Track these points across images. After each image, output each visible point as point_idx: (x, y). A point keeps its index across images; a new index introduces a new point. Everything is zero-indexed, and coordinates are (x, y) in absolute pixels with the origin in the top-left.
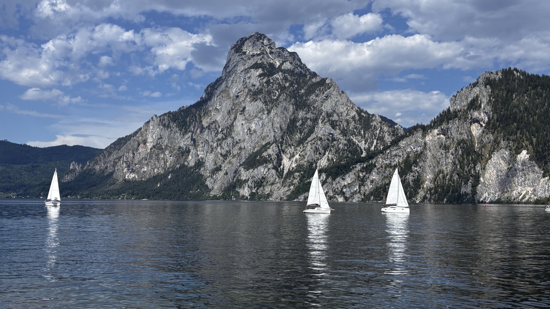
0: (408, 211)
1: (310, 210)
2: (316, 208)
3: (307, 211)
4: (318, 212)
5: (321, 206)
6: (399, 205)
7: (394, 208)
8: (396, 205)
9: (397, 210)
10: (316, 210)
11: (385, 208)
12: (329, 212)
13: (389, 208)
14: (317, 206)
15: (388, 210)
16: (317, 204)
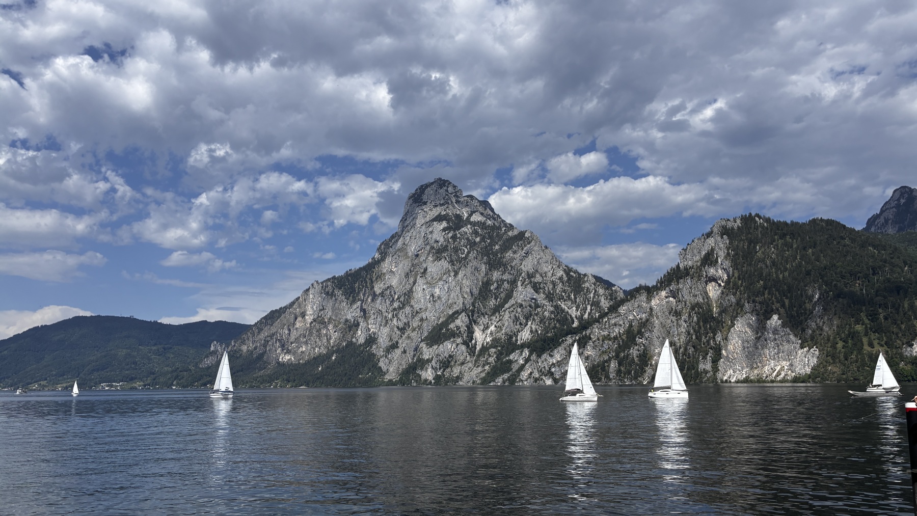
0: (686, 395)
1: (568, 397)
2: (578, 395)
3: (565, 399)
4: (582, 400)
5: (584, 391)
6: (674, 387)
7: (667, 392)
8: (669, 388)
9: (672, 394)
10: (577, 397)
11: (654, 393)
12: (596, 399)
13: (659, 392)
14: (579, 391)
15: (658, 395)
16: (578, 389)
